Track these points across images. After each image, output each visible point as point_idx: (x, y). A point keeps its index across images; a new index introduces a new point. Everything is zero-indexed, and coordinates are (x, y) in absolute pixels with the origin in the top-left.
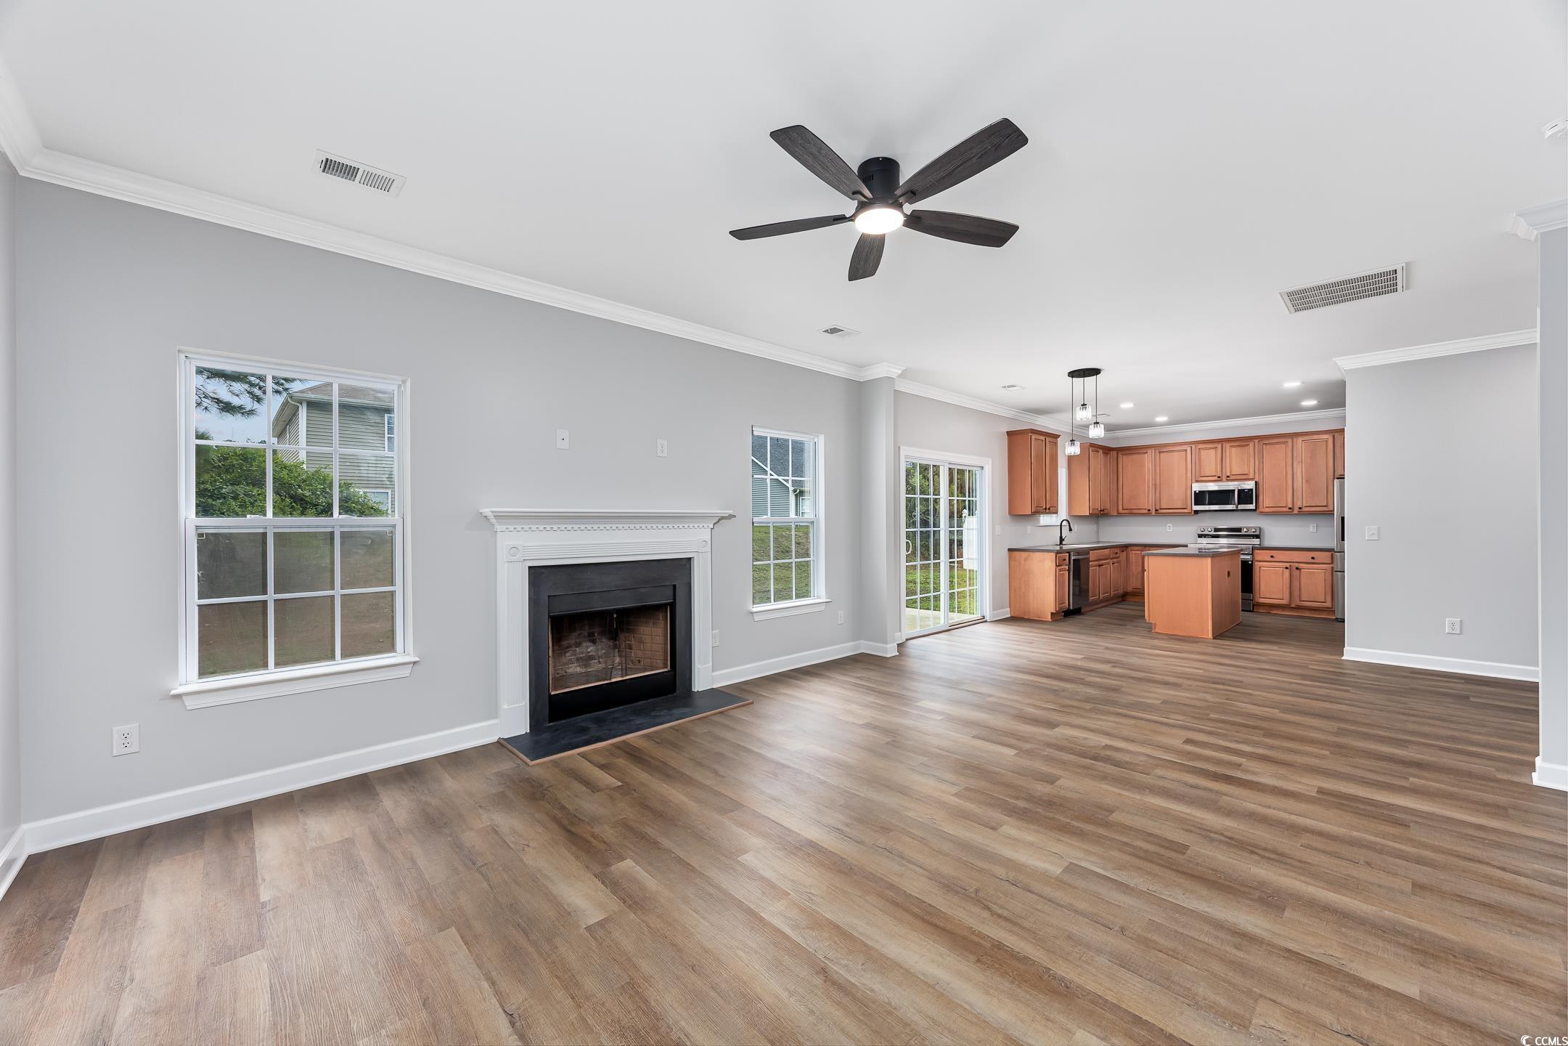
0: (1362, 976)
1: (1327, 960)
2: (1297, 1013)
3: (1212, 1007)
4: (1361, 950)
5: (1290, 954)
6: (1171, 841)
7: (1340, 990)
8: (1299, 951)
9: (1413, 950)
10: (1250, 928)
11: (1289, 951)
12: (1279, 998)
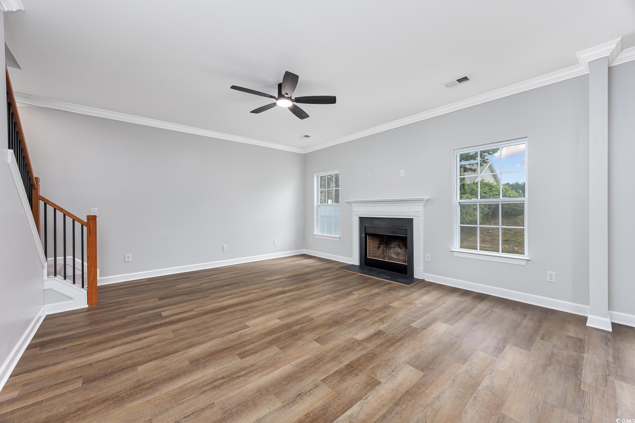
0: (155, 361)
1: (167, 358)
2: (165, 341)
3: (182, 329)
4: (159, 369)
5: (176, 351)
6: (248, 356)
7: (159, 353)
8: (175, 354)
9: (143, 384)
10: (192, 349)
11: (177, 352)
12: (171, 340)
